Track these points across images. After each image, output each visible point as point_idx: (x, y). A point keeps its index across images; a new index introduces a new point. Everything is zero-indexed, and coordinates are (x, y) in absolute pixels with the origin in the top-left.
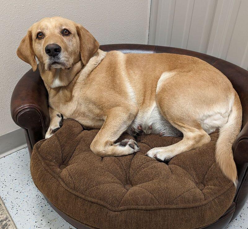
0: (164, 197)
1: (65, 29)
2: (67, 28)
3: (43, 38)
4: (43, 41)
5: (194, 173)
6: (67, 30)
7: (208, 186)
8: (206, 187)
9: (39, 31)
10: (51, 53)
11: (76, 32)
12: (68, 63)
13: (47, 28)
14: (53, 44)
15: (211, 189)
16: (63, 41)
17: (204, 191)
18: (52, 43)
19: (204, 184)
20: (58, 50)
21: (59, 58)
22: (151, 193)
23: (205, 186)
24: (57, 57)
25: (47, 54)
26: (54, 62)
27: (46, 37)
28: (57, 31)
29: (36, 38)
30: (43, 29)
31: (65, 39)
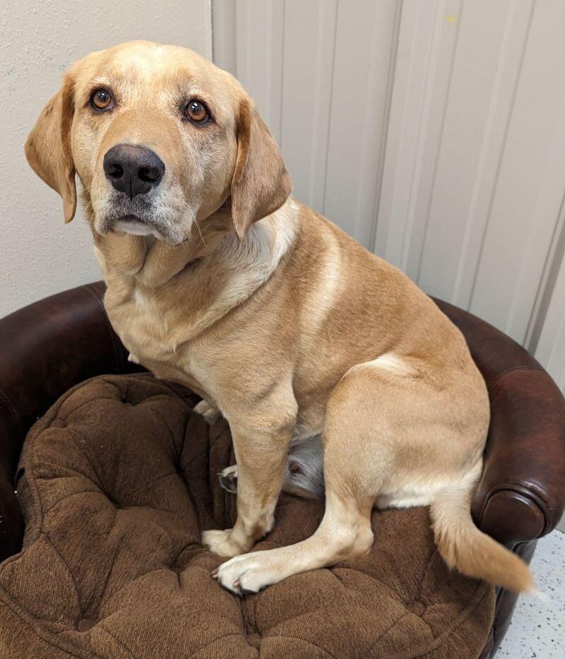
0: (347, 648)
1: (195, 99)
2: (205, 96)
3: (110, 111)
4: (106, 122)
5: (396, 581)
6: (202, 103)
7: (433, 604)
8: (429, 608)
9: (103, 80)
10: (122, 178)
11: (233, 122)
12: (178, 228)
13: (135, 78)
14: (139, 147)
15: (441, 610)
16: (177, 142)
17: (426, 616)
18: (135, 141)
19: (422, 602)
20: (150, 175)
21: (147, 206)
22: (316, 645)
23: (426, 606)
24: (142, 200)
25: (107, 177)
26: (127, 216)
27: (122, 110)
28: (166, 100)
29: (86, 105)
30: (119, 78)
31: (188, 135)
